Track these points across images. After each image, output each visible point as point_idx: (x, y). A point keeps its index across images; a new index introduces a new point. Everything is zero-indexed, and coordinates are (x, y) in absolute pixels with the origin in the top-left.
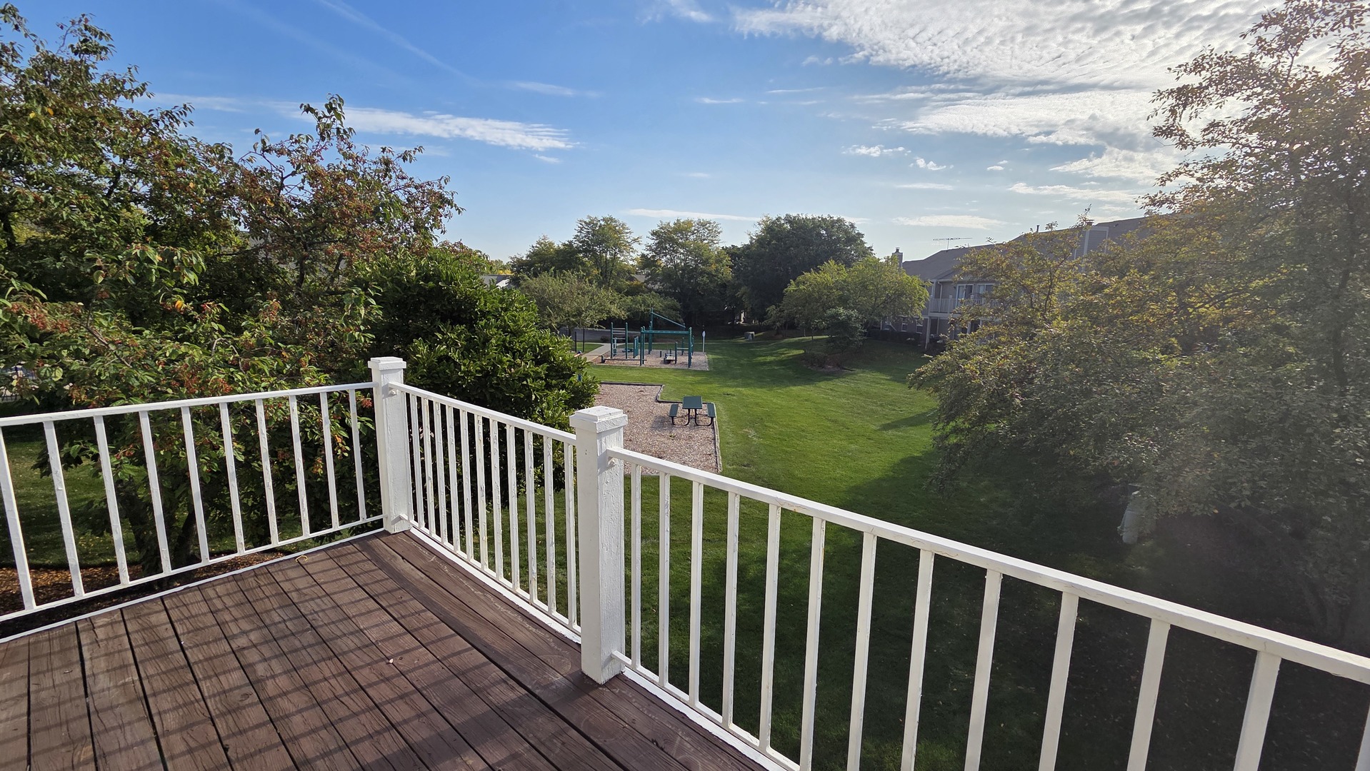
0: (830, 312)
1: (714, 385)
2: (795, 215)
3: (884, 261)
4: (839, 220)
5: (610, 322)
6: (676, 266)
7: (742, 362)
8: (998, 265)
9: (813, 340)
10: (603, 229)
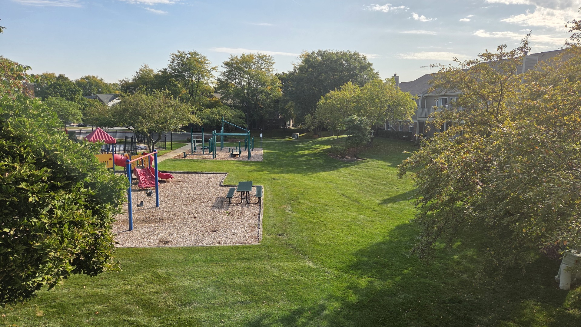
0: (348, 118)
1: (265, 172)
2: (324, 50)
3: (386, 81)
4: (355, 54)
5: (191, 127)
6: (243, 87)
7: (287, 155)
8: (462, 78)
9: (338, 139)
10: (190, 60)
